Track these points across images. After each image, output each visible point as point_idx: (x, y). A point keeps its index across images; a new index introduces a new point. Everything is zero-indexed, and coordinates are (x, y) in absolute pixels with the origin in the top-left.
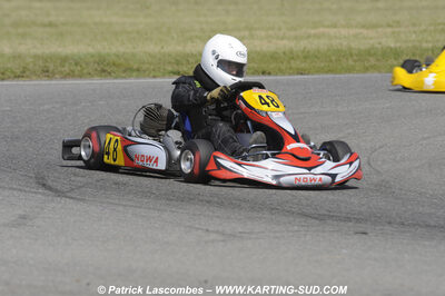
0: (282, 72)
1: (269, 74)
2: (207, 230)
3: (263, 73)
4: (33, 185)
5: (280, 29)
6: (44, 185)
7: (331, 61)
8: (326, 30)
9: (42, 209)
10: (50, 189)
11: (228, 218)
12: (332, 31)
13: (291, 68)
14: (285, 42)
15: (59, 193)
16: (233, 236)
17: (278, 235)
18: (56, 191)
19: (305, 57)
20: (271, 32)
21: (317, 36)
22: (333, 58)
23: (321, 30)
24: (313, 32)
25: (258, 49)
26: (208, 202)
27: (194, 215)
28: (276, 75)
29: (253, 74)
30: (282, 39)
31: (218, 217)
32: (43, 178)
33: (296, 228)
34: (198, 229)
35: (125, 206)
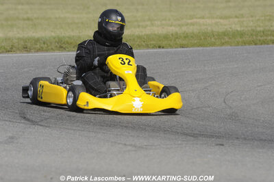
0: (171, 47)
1: (163, 48)
2: (125, 145)
3: (159, 47)
4: (18, 118)
5: (169, 20)
6: (25, 118)
7: (201, 39)
8: (198, 20)
9: (23, 132)
10: (28, 120)
11: (138, 136)
12: (201, 21)
13: (176, 44)
14: (173, 28)
15: (34, 123)
16: (141, 147)
17: (169, 146)
18: (32, 121)
19: (185, 37)
20: (164, 22)
21: (193, 24)
22: (202, 38)
23: (195, 20)
24: (189, 21)
25: (156, 32)
26: (125, 127)
27: (117, 135)
28: (167, 48)
29: (153, 48)
30: (171, 26)
31: (131, 136)
32: (24, 114)
33: (179, 142)
34: (119, 144)
35: (74, 130)
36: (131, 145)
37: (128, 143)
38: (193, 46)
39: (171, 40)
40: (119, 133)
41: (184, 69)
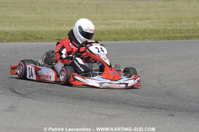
36: (104, 114)
37: (101, 113)
38: (123, 39)
39: (106, 35)
40: (91, 105)
41: (122, 57)
